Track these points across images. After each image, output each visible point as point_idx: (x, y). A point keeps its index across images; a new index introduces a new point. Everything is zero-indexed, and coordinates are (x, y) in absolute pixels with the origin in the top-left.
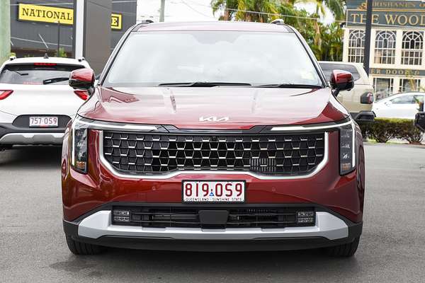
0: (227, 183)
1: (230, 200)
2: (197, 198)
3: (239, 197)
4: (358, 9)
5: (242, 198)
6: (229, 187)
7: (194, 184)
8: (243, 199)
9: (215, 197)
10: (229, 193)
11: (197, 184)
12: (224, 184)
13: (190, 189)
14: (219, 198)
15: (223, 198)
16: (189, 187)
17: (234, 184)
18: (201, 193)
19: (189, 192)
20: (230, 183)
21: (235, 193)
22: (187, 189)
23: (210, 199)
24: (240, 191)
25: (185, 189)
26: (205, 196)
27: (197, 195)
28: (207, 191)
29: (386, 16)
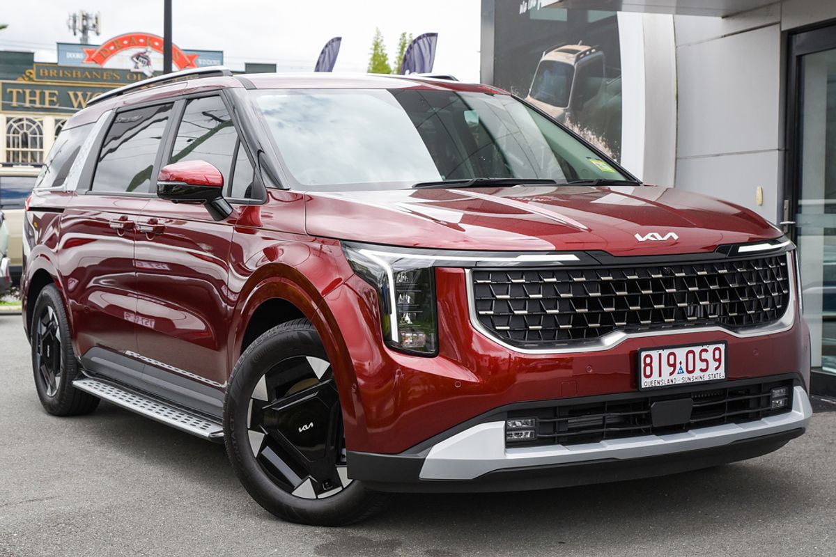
0: (701, 348)
1: (706, 379)
2: (660, 379)
3: (718, 371)
4: (20, 81)
5: (721, 374)
6: (704, 355)
7: (655, 354)
8: (723, 376)
9: (686, 375)
10: (704, 365)
11: (660, 355)
12: (697, 349)
13: (650, 365)
14: (690, 375)
15: (697, 376)
16: (648, 360)
17: (711, 348)
18: (667, 370)
19: (648, 368)
20: (705, 347)
21: (713, 364)
22: (646, 365)
23: (679, 379)
24: (719, 360)
25: (643, 365)
26: (671, 374)
27: (660, 376)
28: (674, 365)
29: (71, 93)
